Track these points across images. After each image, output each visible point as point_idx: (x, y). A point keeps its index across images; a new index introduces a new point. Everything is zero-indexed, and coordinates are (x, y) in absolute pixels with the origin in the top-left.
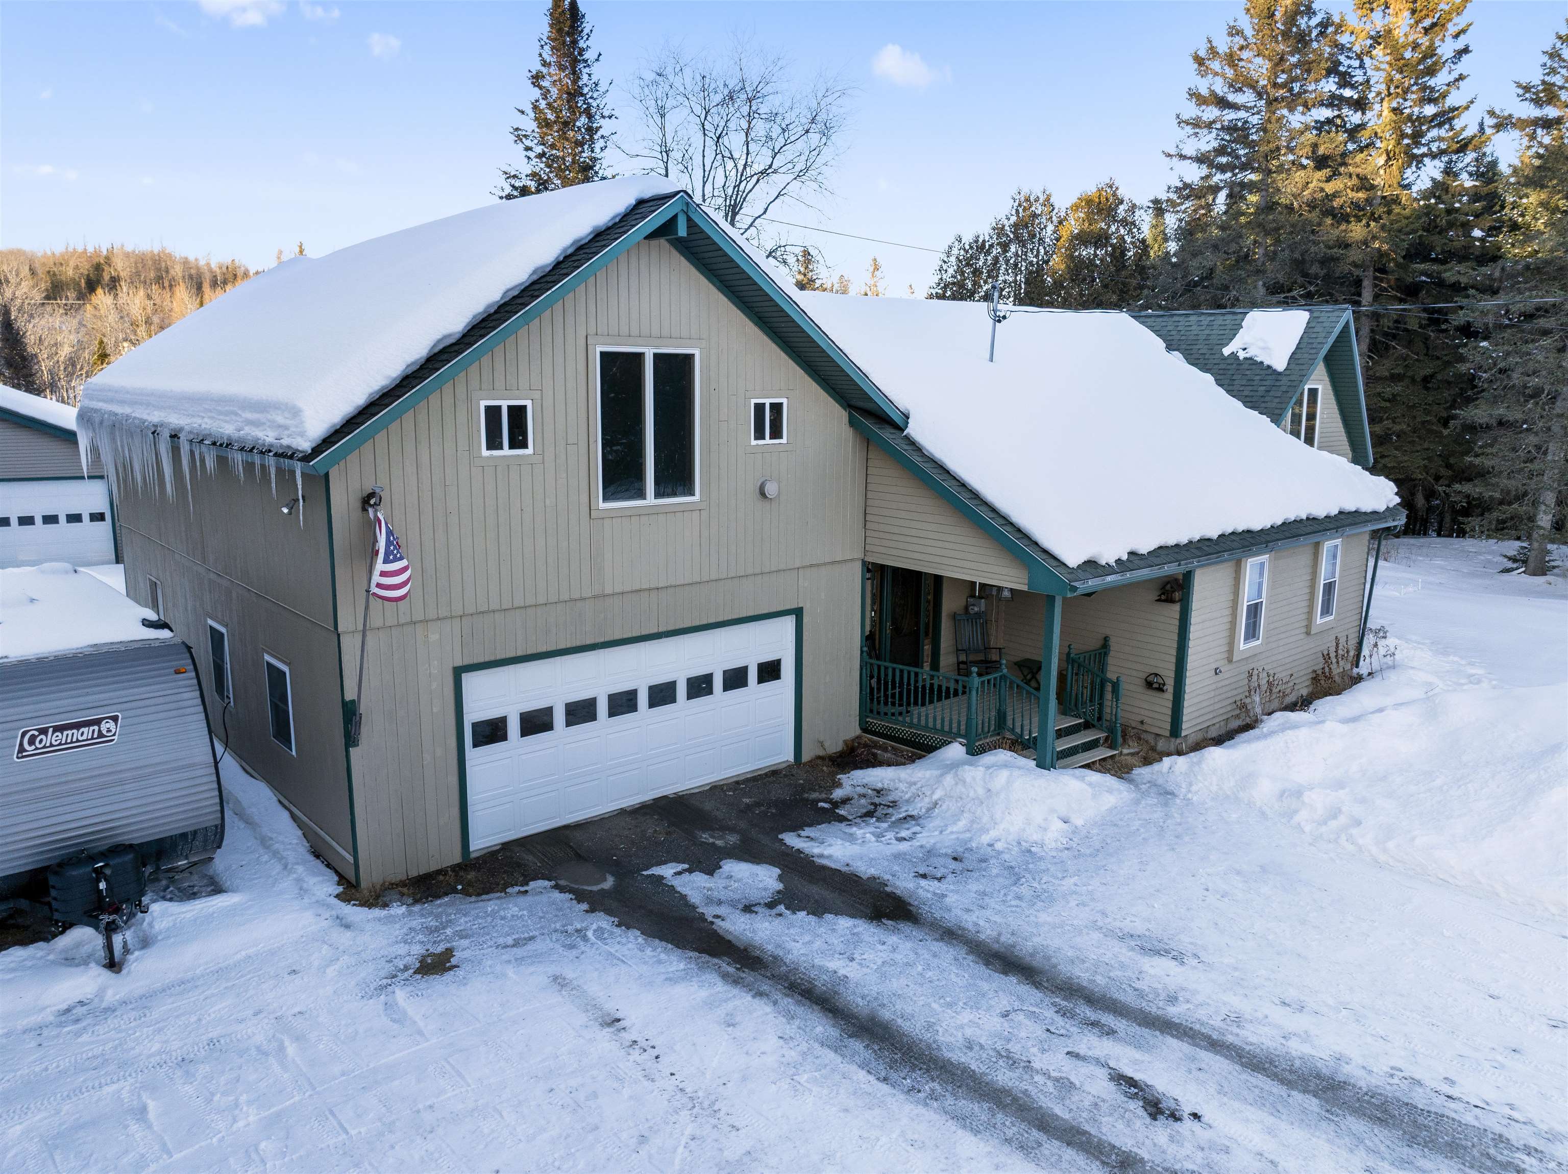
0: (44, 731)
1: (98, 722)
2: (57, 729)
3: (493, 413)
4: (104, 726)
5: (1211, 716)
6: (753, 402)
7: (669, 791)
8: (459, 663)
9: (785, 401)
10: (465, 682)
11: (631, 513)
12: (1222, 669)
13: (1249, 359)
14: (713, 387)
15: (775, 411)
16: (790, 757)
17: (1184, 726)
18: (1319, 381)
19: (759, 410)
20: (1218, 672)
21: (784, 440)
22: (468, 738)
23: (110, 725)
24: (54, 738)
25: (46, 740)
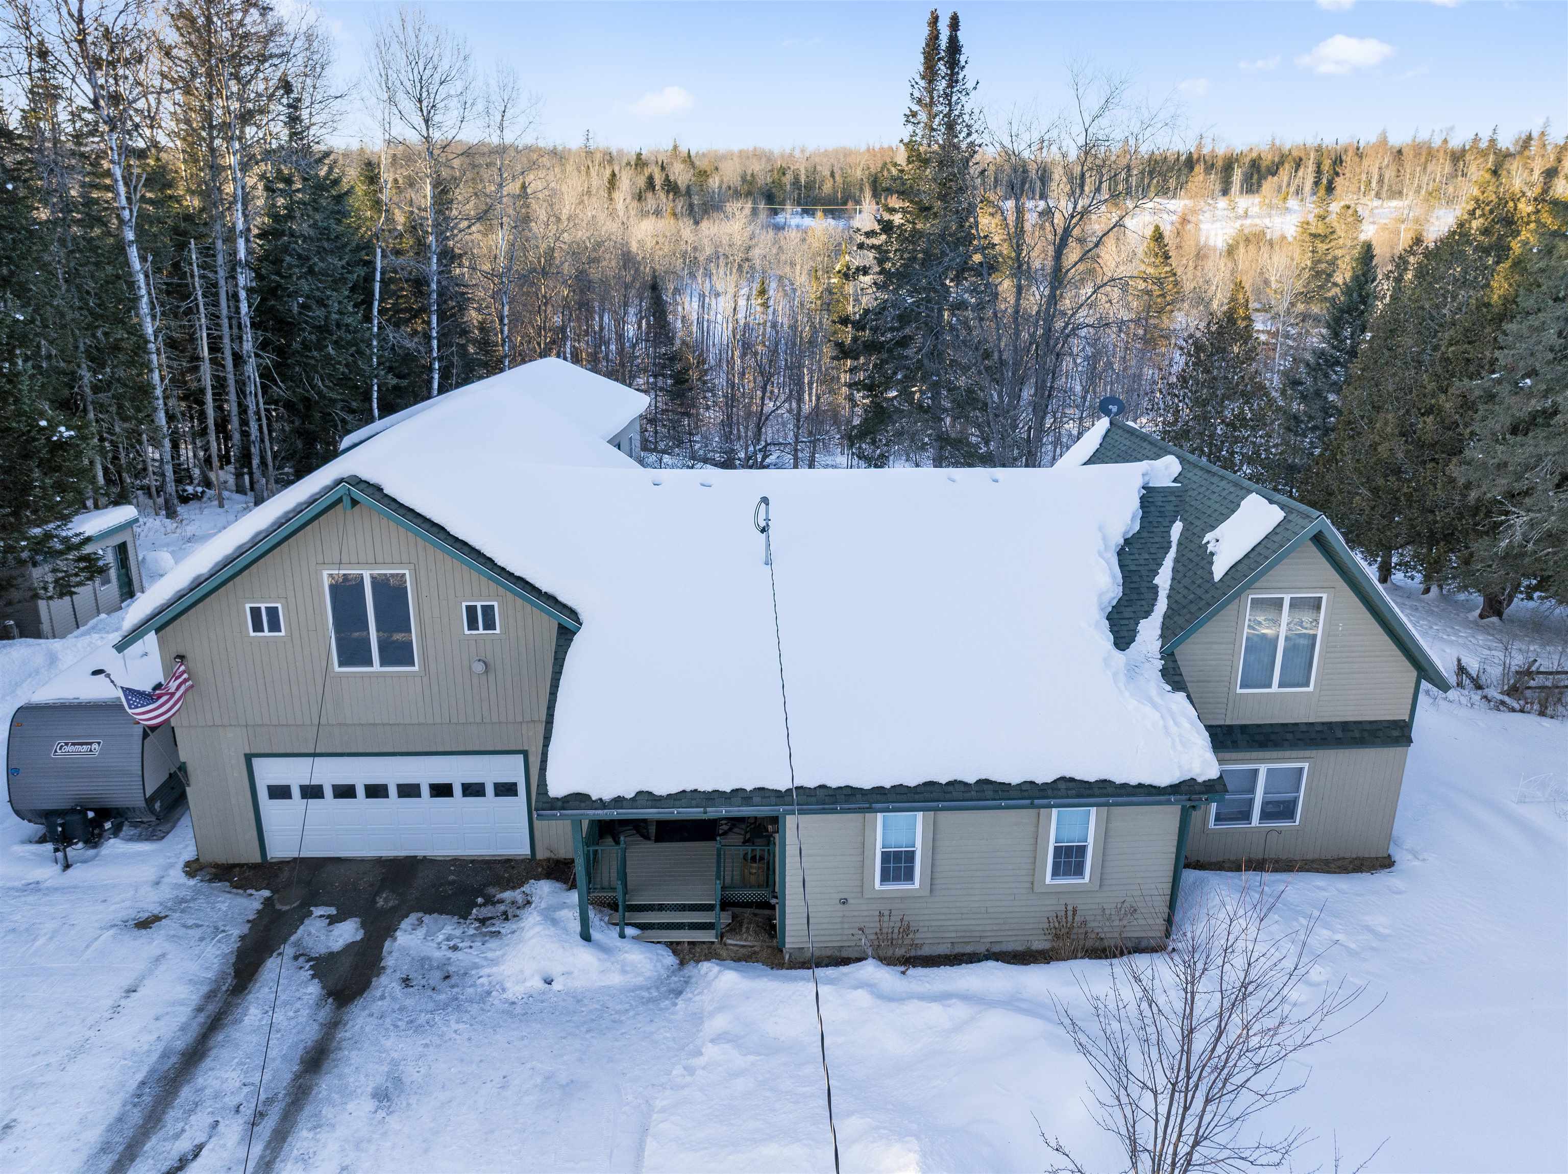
0: (67, 744)
1: (91, 744)
2: (74, 744)
3: (256, 611)
4: (94, 746)
5: (839, 938)
6: (464, 604)
7: (420, 853)
8: (248, 752)
9: (495, 604)
10: (256, 762)
11: (363, 675)
12: (850, 901)
13: (1212, 554)
14: (424, 594)
15: (488, 611)
16: (528, 851)
17: (787, 940)
18: (1323, 588)
19: (471, 610)
20: (844, 902)
21: (498, 631)
22: (263, 794)
23: (95, 746)
24: (70, 748)
25: (67, 748)
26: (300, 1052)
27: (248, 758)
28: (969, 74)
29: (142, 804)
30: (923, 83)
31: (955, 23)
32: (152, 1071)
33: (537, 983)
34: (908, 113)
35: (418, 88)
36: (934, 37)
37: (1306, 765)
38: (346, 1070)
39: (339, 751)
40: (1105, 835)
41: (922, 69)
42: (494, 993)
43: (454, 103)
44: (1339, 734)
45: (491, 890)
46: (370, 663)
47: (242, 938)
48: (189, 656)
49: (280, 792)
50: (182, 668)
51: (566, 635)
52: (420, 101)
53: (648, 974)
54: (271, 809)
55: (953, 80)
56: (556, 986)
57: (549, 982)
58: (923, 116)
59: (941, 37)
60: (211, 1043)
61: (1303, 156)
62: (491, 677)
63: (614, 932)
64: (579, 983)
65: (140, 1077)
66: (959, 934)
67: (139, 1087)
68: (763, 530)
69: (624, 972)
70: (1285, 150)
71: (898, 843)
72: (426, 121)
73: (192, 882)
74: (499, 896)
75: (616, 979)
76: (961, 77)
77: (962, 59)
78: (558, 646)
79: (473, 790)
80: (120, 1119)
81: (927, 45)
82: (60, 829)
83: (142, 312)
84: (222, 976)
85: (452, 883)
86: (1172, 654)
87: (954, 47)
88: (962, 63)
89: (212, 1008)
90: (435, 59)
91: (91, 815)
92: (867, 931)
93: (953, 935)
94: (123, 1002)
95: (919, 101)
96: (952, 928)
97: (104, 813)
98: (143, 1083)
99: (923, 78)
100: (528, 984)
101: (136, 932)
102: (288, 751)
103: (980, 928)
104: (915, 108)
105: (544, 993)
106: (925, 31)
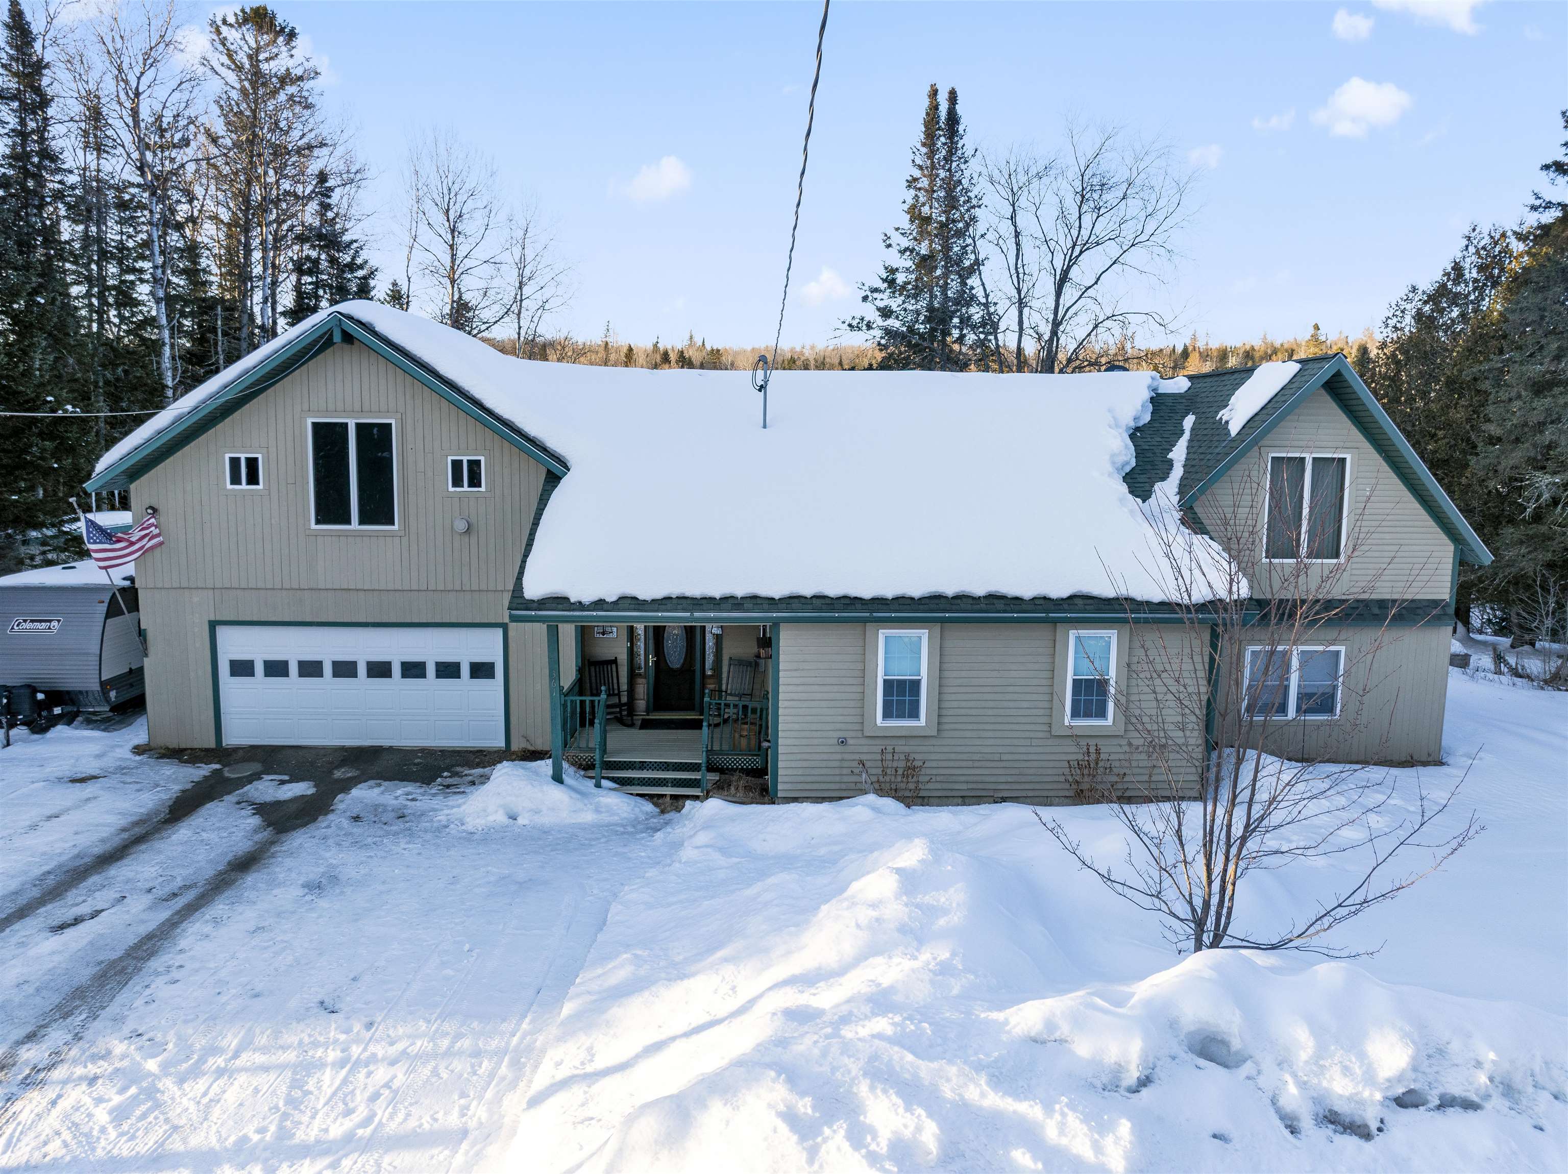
0: (25, 621)
1: (50, 621)
2: (32, 621)
3: (235, 462)
4: (53, 624)
5: (837, 786)
6: (450, 458)
7: (386, 743)
8: (212, 618)
9: (482, 459)
10: (221, 632)
11: (339, 535)
12: (850, 741)
13: (1227, 422)
14: (409, 447)
15: (474, 466)
16: (502, 744)
17: (780, 787)
18: (1346, 448)
19: (457, 465)
20: (843, 742)
21: (483, 489)
22: (224, 669)
23: (55, 624)
24: (28, 625)
25: (25, 625)
26: (230, 857)
27: (213, 626)
28: (967, 142)
29: (96, 687)
30: (924, 150)
31: (953, 97)
32: (60, 866)
33: (500, 818)
34: (910, 178)
35: (446, 199)
36: (935, 107)
37: (1342, 649)
38: (277, 870)
39: (308, 619)
40: (1129, 668)
41: (922, 136)
42: (452, 826)
43: (477, 214)
44: (1376, 611)
45: (459, 769)
46: (348, 522)
47: (183, 791)
48: (161, 508)
49: (242, 668)
50: (153, 520)
51: (553, 479)
52: (448, 211)
53: (625, 815)
54: (230, 685)
55: (952, 150)
56: (521, 821)
57: (514, 818)
58: (924, 183)
59: (941, 108)
60: (132, 851)
61: (1295, 347)
62: (474, 540)
63: (591, 783)
64: (547, 819)
65: (46, 868)
66: (971, 786)
67: (44, 874)
68: (762, 388)
69: (597, 811)
70: (1277, 344)
71: (902, 673)
72: (453, 231)
73: (138, 758)
74: (466, 772)
75: (588, 817)
76: (959, 145)
77: (961, 129)
78: (544, 490)
79: (448, 670)
80: (16, 893)
81: (927, 114)
82: (5, 701)
83: (163, 366)
84: (157, 812)
85: (418, 764)
86: (1191, 508)
87: (953, 119)
88: (961, 131)
89: (138, 831)
90: (464, 173)
91: (40, 696)
92: (868, 764)
93: (964, 787)
94: (41, 824)
95: (920, 168)
96: (963, 779)
97: (56, 696)
98: (49, 873)
99: (924, 145)
100: (491, 818)
101: (70, 785)
102: (255, 619)
103: (993, 779)
104: (917, 173)
105: (507, 826)
106: (926, 102)
